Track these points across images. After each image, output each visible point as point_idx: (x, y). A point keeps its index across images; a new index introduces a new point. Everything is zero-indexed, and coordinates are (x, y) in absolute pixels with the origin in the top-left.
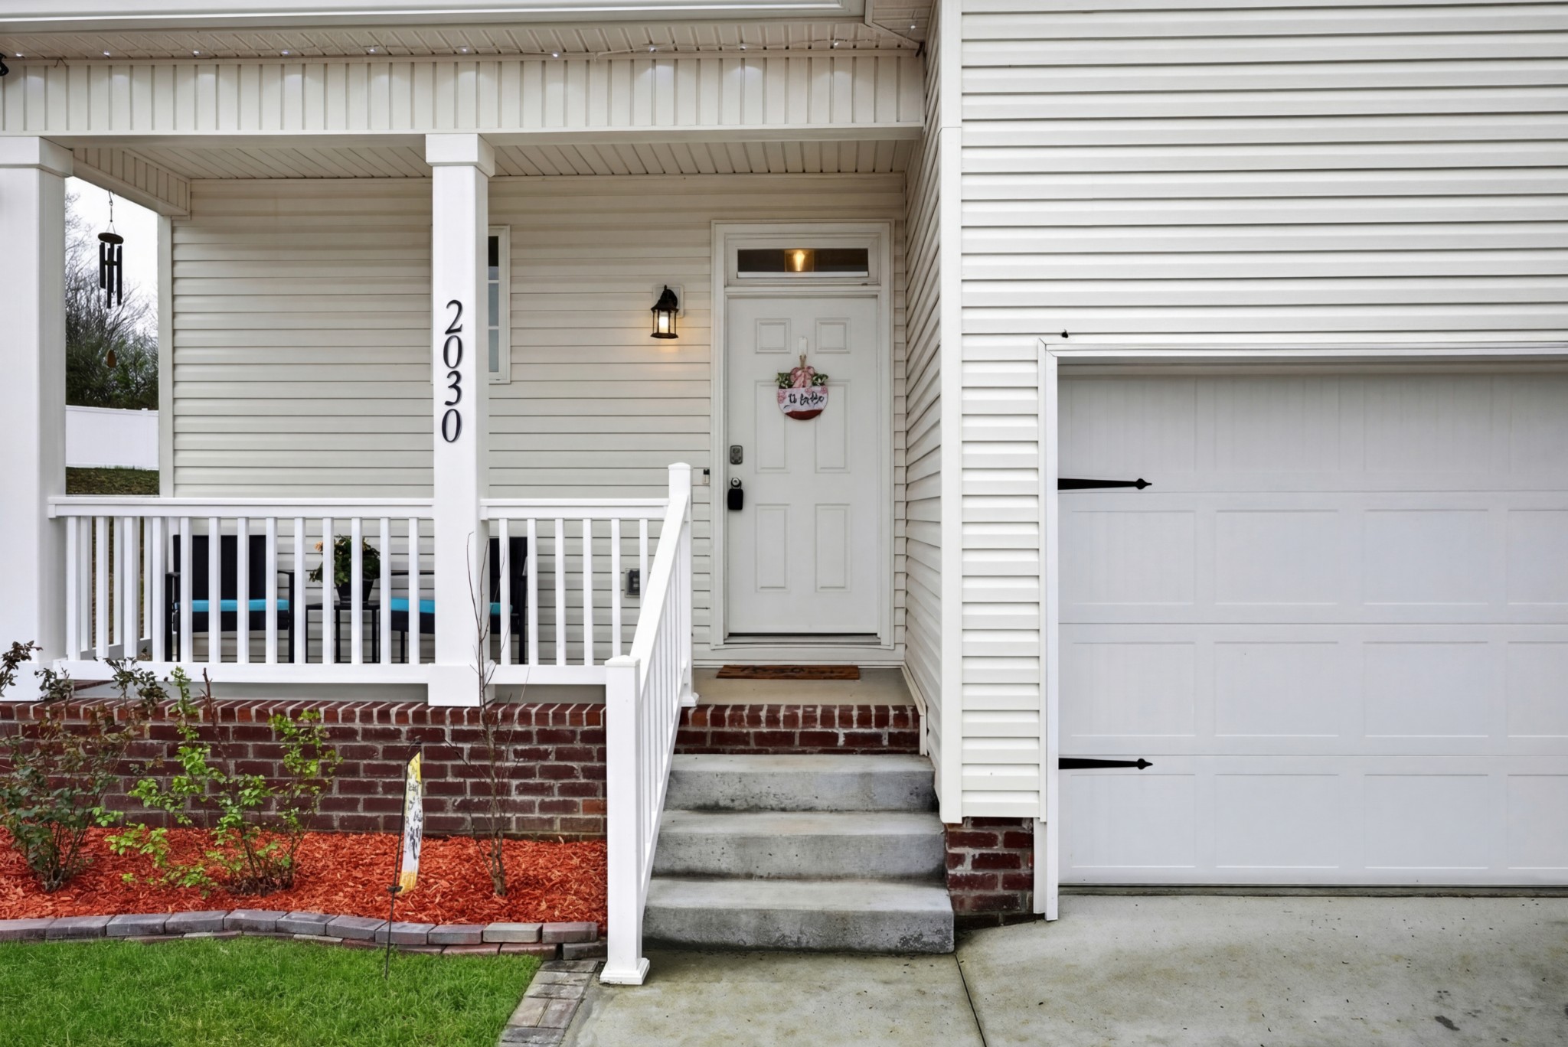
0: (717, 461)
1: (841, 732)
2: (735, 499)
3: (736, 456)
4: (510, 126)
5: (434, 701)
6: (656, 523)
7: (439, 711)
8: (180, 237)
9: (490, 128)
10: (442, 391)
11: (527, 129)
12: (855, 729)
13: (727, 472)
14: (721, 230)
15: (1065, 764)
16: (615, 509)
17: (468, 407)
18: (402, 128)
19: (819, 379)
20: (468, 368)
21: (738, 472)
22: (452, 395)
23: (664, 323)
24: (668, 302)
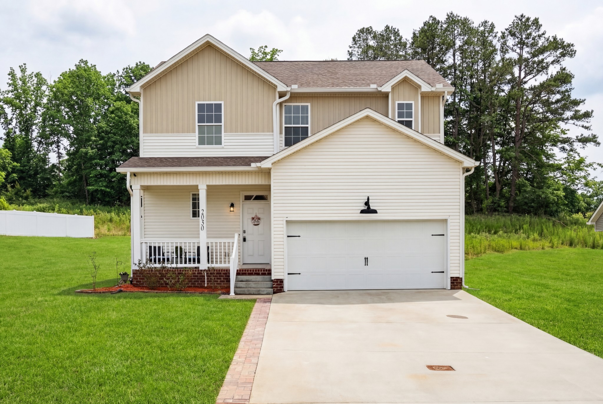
0: (241, 233)
1: (260, 272)
2: (244, 240)
3: (244, 232)
4: (211, 184)
5: (200, 269)
6: (233, 243)
7: (201, 270)
8: (145, 193)
9: (208, 184)
10: (201, 223)
11: (213, 184)
12: (262, 272)
13: (243, 235)
14: (241, 193)
15: (289, 274)
16: (226, 240)
17: (205, 225)
18: (195, 184)
19: (259, 219)
20: (205, 219)
21: (245, 235)
22: (202, 224)
23: (232, 209)
24: (232, 205)
